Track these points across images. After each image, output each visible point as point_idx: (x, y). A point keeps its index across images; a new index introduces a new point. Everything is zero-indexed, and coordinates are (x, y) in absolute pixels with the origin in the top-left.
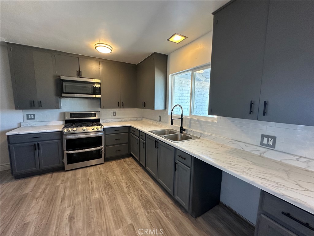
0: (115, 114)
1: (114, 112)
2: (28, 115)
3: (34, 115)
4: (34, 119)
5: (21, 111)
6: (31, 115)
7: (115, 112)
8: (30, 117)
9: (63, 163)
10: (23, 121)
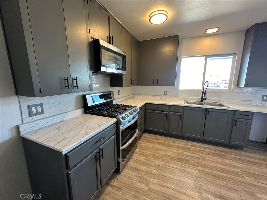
0: (119, 93)
2: (29, 107)
3: (41, 105)
4: (42, 112)
6: (36, 106)
8: (34, 111)
10: (21, 123)
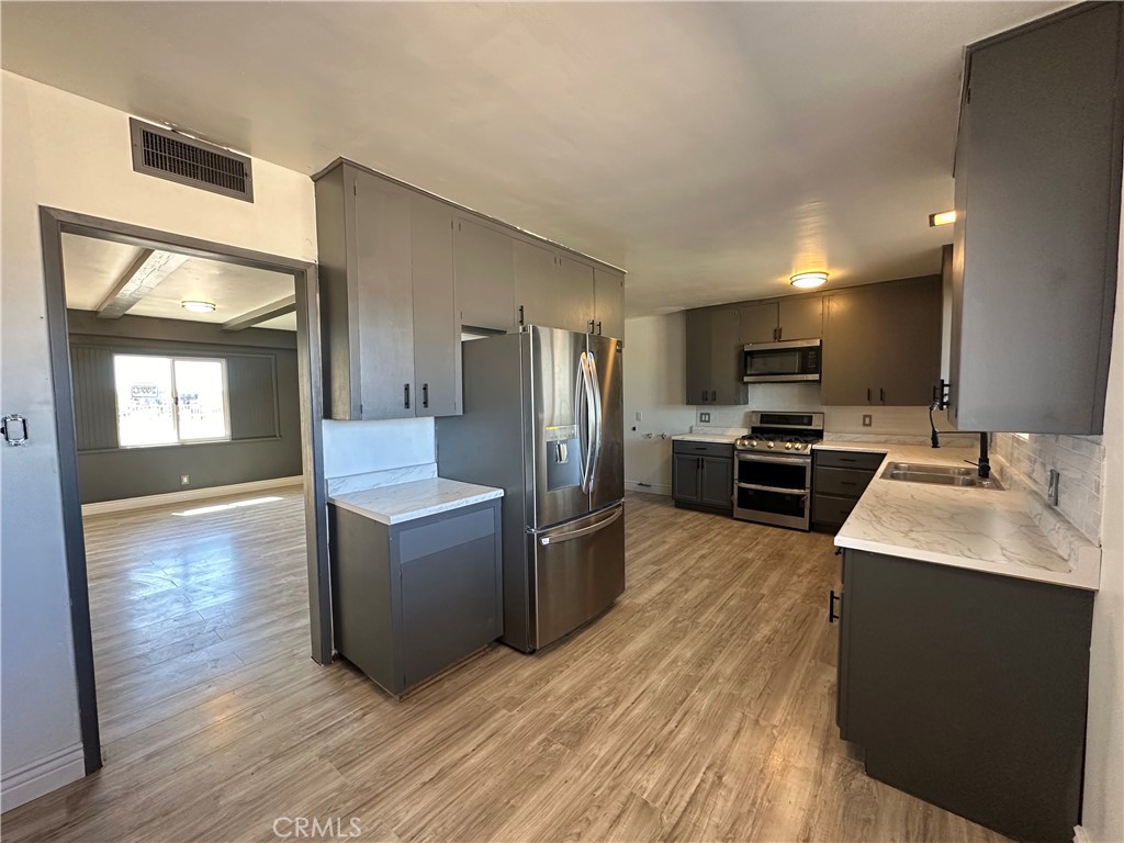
0: (867, 421)
1: (865, 417)
2: (701, 415)
3: (709, 414)
4: (710, 421)
5: (695, 407)
6: (705, 414)
7: (870, 417)
8: (704, 418)
9: (733, 504)
10: (695, 424)
